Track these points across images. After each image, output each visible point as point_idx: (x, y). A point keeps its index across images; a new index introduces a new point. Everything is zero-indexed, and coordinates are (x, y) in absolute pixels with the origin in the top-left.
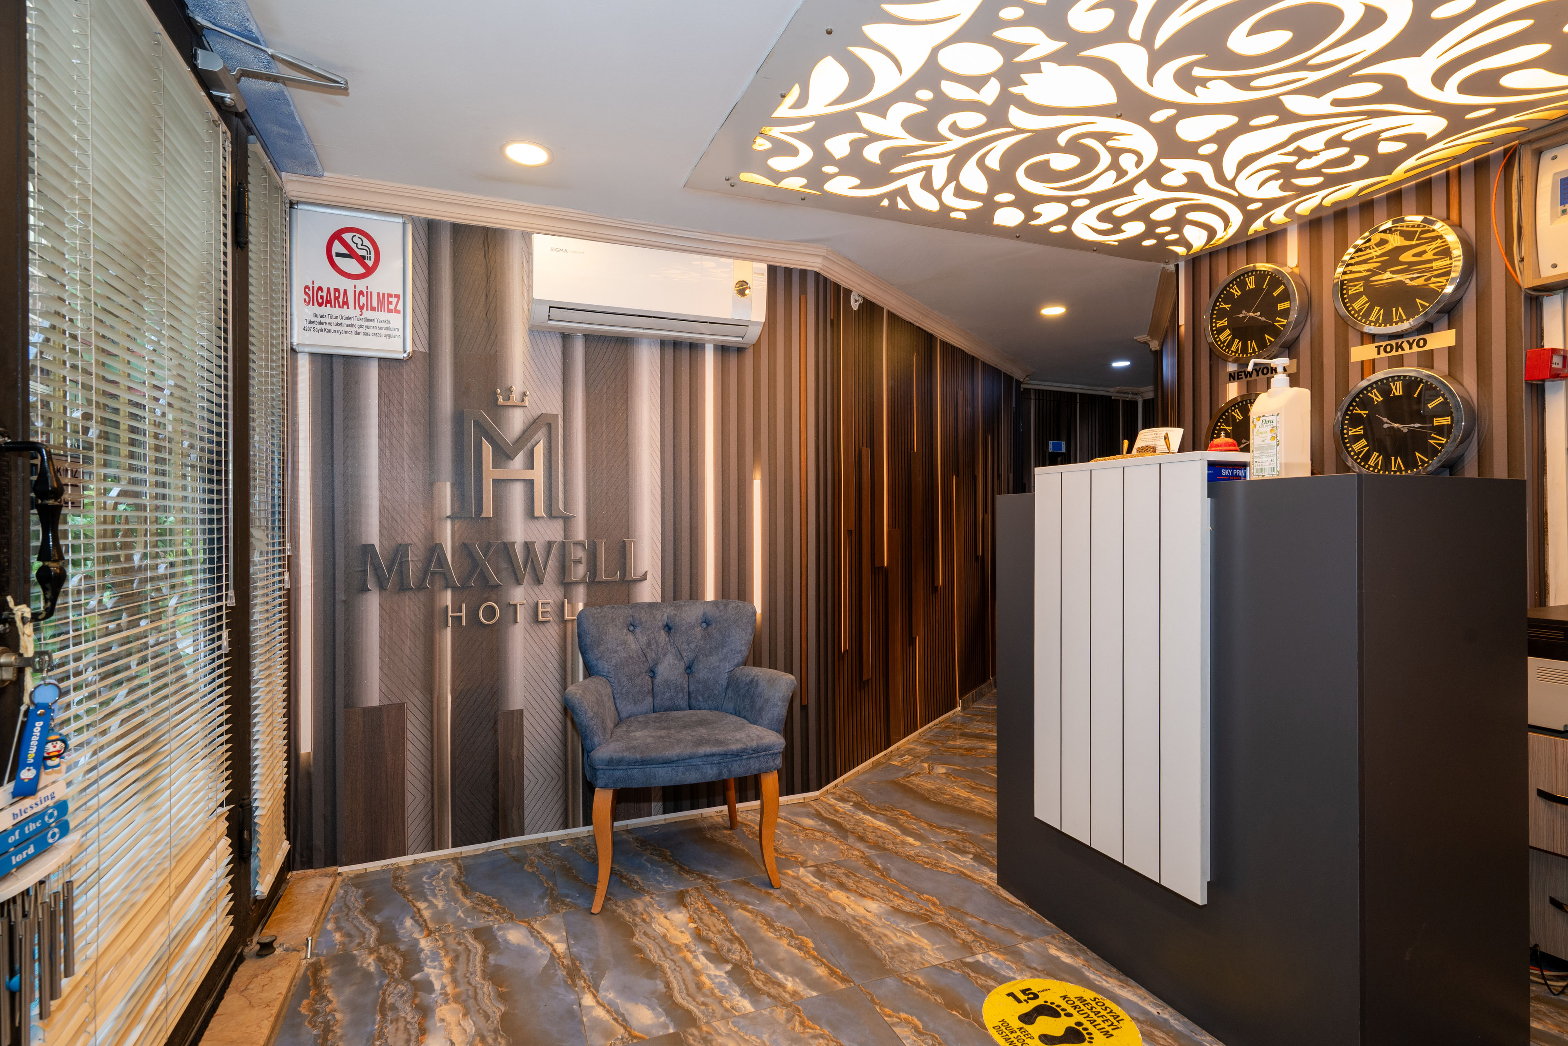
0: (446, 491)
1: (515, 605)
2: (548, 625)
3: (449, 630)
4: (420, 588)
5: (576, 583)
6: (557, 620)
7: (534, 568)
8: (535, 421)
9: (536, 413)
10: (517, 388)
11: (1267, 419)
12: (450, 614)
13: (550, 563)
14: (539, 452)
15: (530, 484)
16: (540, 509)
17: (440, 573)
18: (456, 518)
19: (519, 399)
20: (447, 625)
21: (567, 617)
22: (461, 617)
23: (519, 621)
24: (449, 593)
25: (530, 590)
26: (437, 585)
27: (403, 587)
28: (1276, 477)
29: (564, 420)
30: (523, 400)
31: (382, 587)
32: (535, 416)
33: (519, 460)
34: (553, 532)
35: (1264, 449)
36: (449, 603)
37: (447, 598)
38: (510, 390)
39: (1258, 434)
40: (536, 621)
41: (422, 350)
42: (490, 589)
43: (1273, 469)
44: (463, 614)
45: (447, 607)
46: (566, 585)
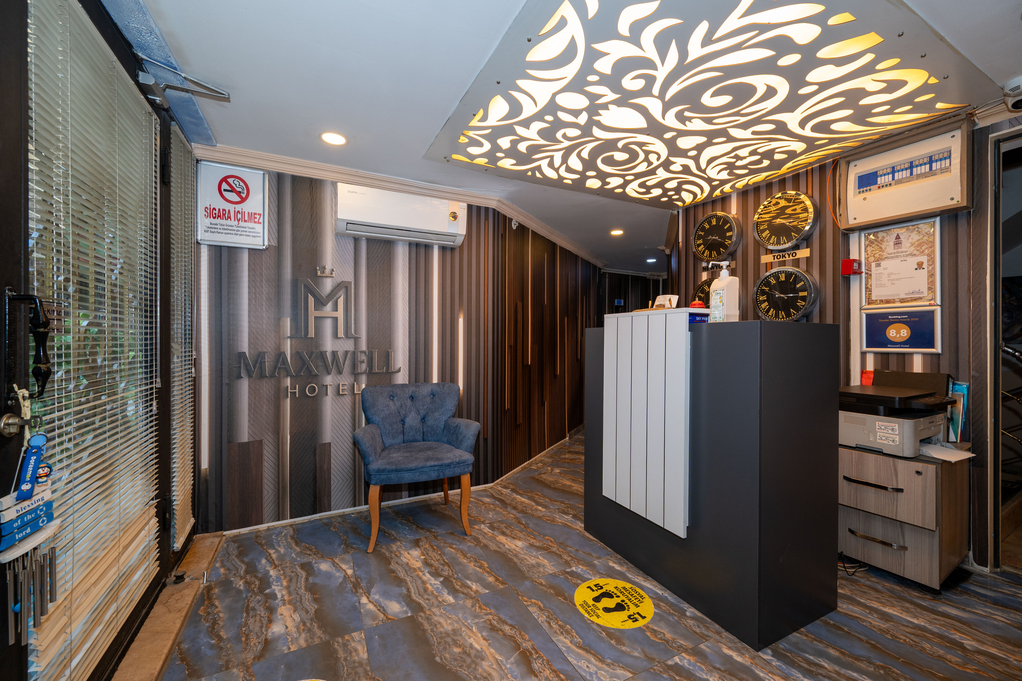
0: (287, 323)
1: (327, 386)
2: (345, 396)
3: (289, 400)
4: (272, 376)
5: (361, 373)
6: (350, 393)
7: (337, 365)
8: (339, 285)
9: (339, 280)
10: (328, 267)
11: (718, 292)
12: (289, 390)
13: (346, 362)
14: (341, 302)
15: (335, 319)
16: (341, 333)
17: (283, 368)
18: (293, 337)
19: (329, 273)
20: (288, 397)
21: (356, 392)
22: (295, 392)
23: (329, 394)
24: (289, 379)
25: (335, 378)
26: (282, 375)
27: (262, 376)
28: (722, 321)
29: (355, 285)
30: (332, 274)
31: (250, 376)
32: (339, 282)
33: (329, 306)
34: (349, 345)
35: (716, 307)
36: (289, 384)
37: (288, 382)
38: (324, 268)
39: (714, 300)
40: (338, 394)
41: (274, 245)
42: (312, 377)
43: (720, 317)
44: (297, 391)
45: (288, 387)
46: (355, 374)
